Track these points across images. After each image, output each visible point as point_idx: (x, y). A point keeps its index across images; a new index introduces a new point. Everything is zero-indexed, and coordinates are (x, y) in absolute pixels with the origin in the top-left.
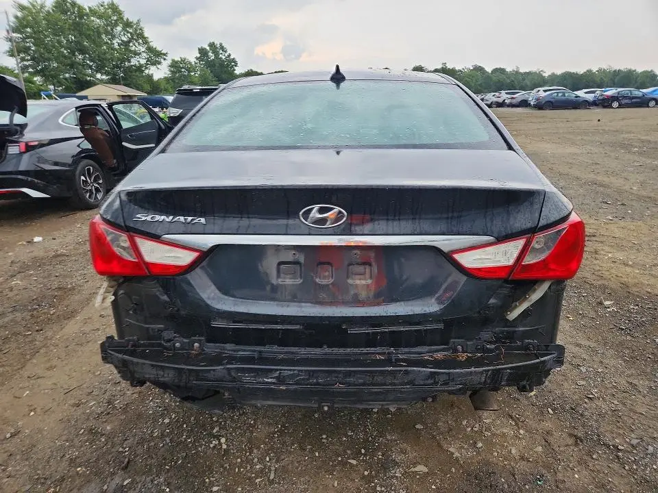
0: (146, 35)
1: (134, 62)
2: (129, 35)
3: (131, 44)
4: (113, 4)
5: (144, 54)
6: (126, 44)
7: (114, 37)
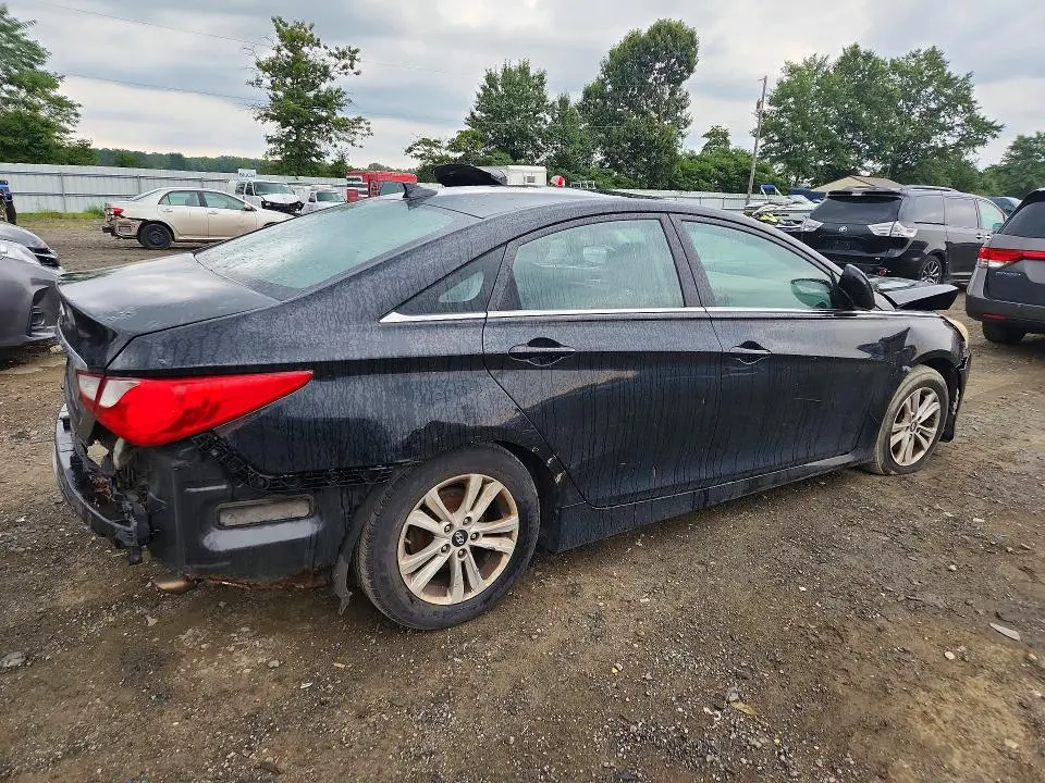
0: (974, 96)
1: (937, 141)
2: (943, 99)
3: (942, 113)
4: (933, 51)
5: (959, 129)
6: (934, 113)
7: (916, 102)
